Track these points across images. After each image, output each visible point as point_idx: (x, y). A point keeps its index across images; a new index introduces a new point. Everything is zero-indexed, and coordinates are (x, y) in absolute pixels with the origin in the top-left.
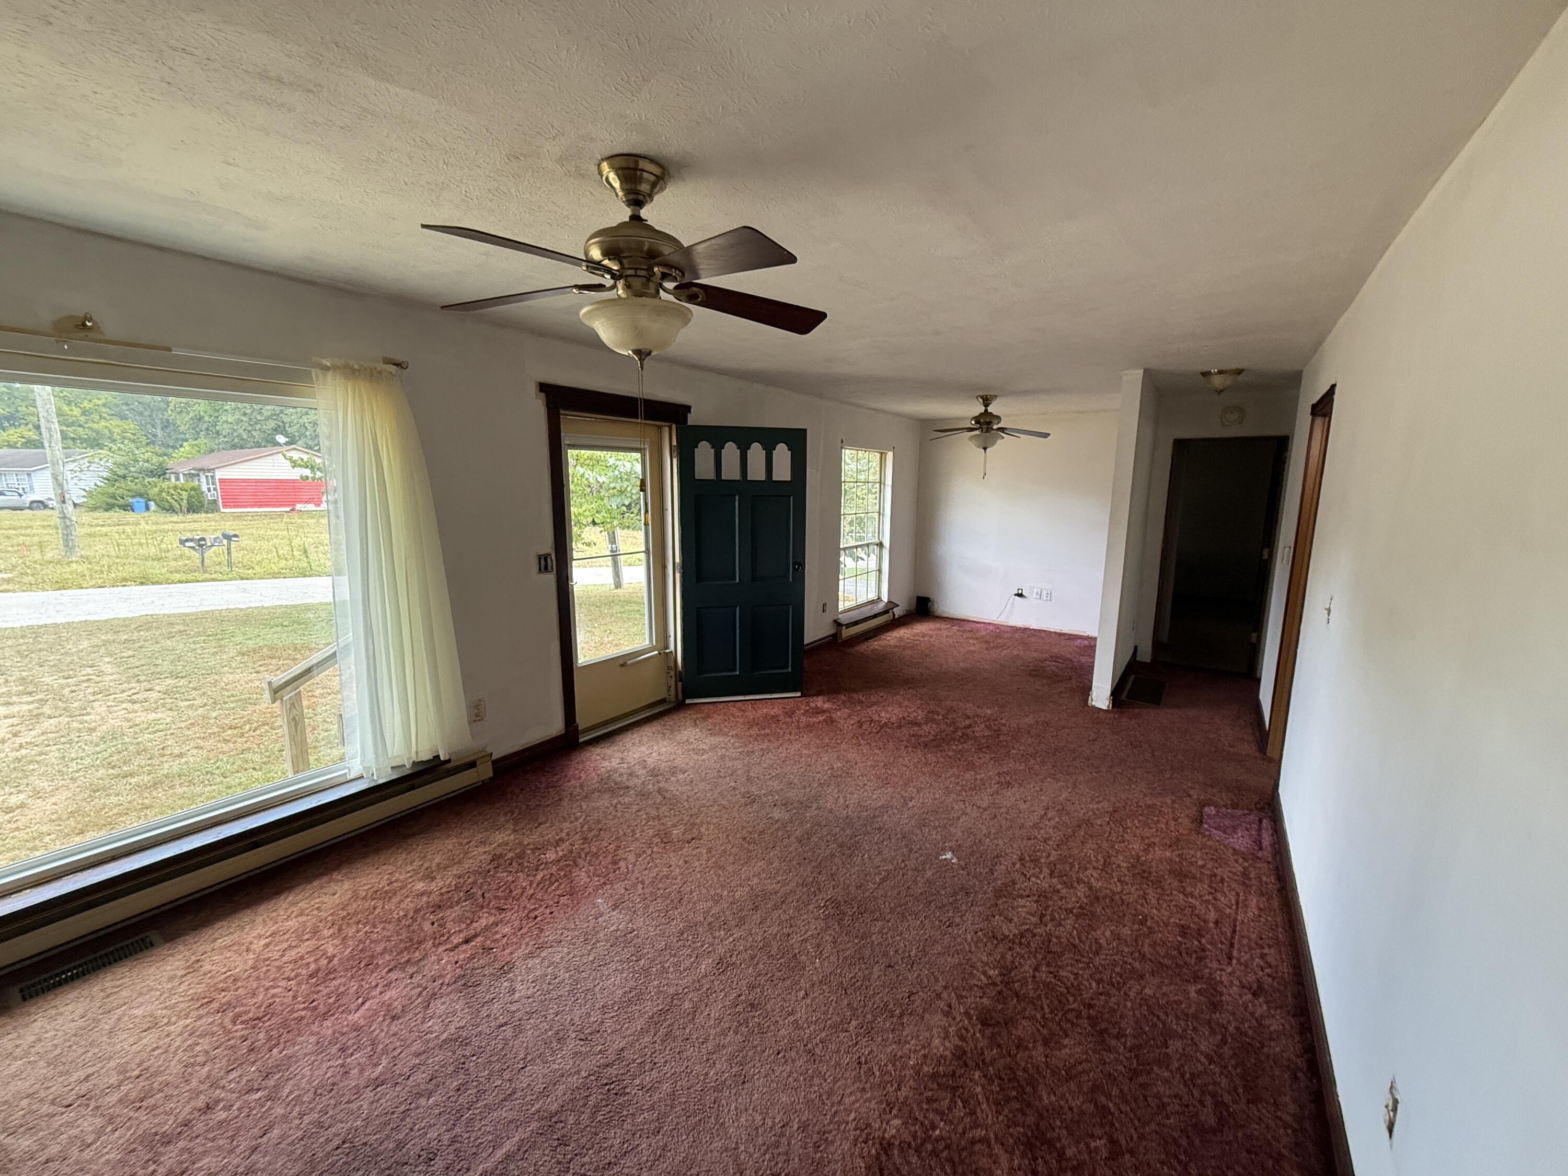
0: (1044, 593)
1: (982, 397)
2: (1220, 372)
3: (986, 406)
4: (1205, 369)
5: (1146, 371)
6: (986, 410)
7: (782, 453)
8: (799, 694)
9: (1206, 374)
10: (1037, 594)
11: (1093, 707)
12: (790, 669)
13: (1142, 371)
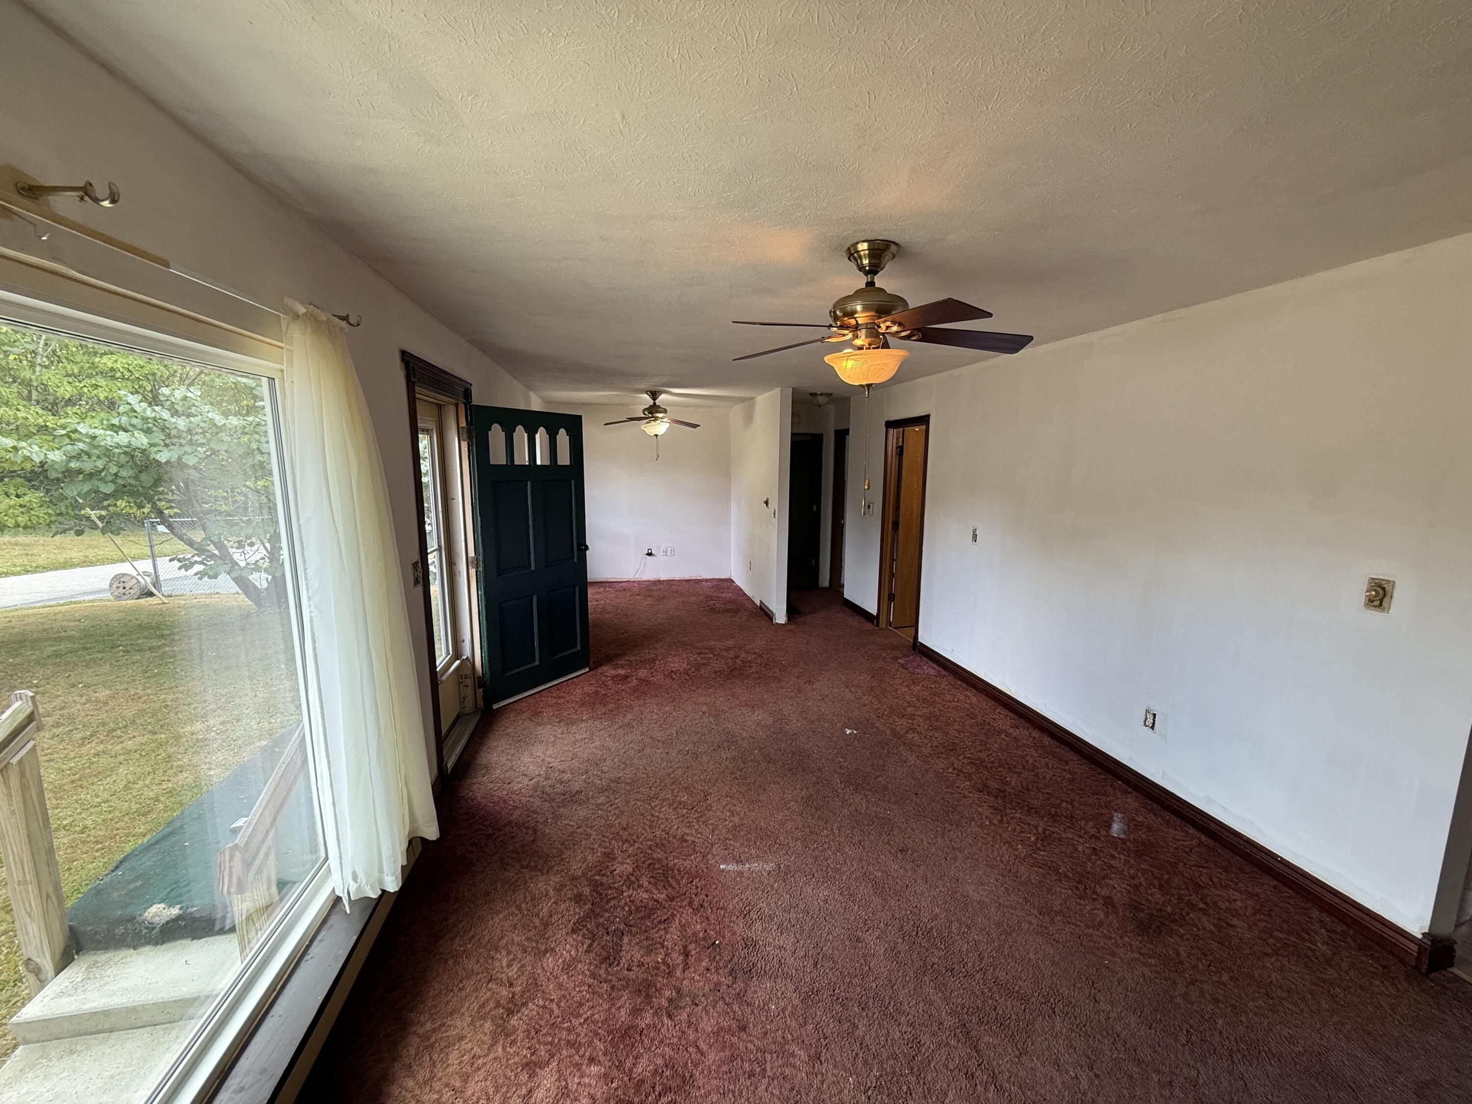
0: (669, 550)
1: (651, 392)
2: (821, 394)
3: (654, 399)
4: (812, 391)
5: (793, 389)
6: (655, 403)
7: (563, 437)
8: (587, 670)
9: (813, 395)
10: (663, 551)
11: (777, 623)
12: (579, 648)
13: (791, 389)
